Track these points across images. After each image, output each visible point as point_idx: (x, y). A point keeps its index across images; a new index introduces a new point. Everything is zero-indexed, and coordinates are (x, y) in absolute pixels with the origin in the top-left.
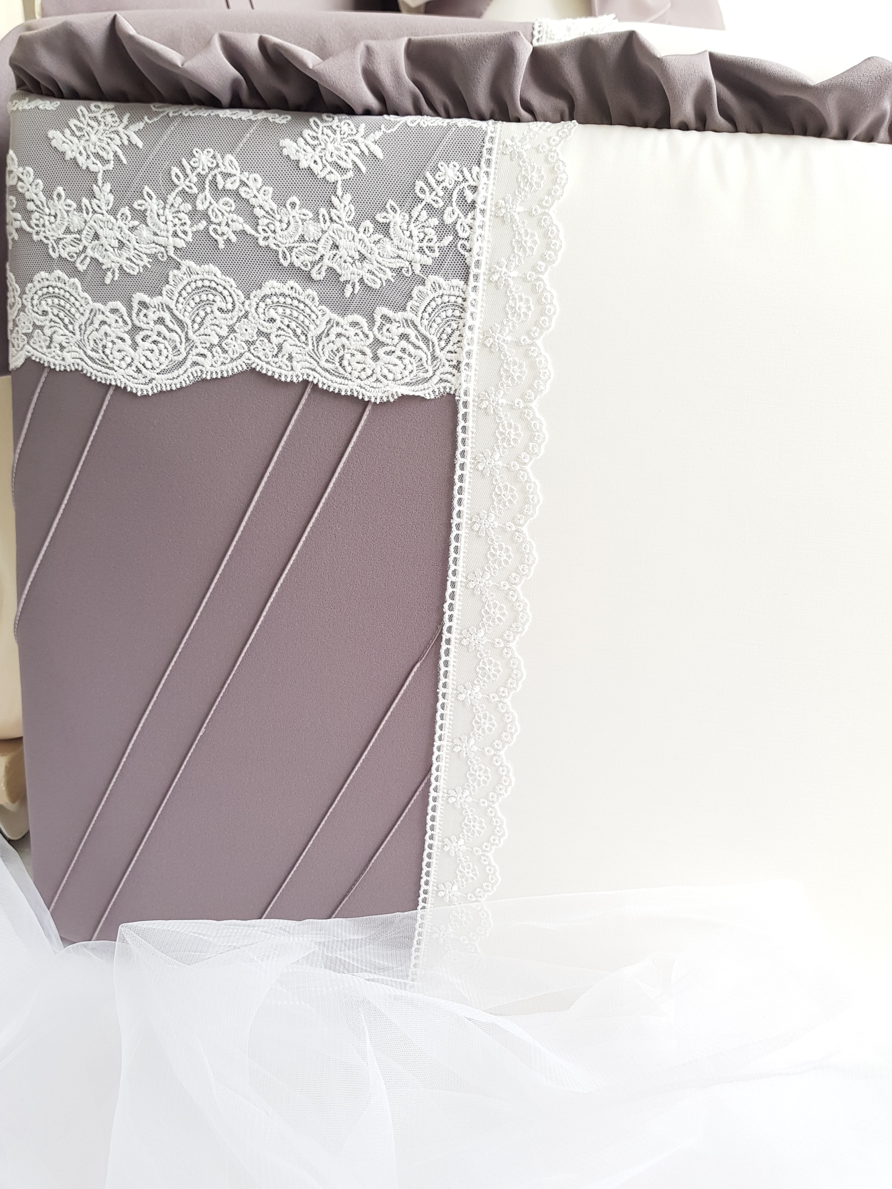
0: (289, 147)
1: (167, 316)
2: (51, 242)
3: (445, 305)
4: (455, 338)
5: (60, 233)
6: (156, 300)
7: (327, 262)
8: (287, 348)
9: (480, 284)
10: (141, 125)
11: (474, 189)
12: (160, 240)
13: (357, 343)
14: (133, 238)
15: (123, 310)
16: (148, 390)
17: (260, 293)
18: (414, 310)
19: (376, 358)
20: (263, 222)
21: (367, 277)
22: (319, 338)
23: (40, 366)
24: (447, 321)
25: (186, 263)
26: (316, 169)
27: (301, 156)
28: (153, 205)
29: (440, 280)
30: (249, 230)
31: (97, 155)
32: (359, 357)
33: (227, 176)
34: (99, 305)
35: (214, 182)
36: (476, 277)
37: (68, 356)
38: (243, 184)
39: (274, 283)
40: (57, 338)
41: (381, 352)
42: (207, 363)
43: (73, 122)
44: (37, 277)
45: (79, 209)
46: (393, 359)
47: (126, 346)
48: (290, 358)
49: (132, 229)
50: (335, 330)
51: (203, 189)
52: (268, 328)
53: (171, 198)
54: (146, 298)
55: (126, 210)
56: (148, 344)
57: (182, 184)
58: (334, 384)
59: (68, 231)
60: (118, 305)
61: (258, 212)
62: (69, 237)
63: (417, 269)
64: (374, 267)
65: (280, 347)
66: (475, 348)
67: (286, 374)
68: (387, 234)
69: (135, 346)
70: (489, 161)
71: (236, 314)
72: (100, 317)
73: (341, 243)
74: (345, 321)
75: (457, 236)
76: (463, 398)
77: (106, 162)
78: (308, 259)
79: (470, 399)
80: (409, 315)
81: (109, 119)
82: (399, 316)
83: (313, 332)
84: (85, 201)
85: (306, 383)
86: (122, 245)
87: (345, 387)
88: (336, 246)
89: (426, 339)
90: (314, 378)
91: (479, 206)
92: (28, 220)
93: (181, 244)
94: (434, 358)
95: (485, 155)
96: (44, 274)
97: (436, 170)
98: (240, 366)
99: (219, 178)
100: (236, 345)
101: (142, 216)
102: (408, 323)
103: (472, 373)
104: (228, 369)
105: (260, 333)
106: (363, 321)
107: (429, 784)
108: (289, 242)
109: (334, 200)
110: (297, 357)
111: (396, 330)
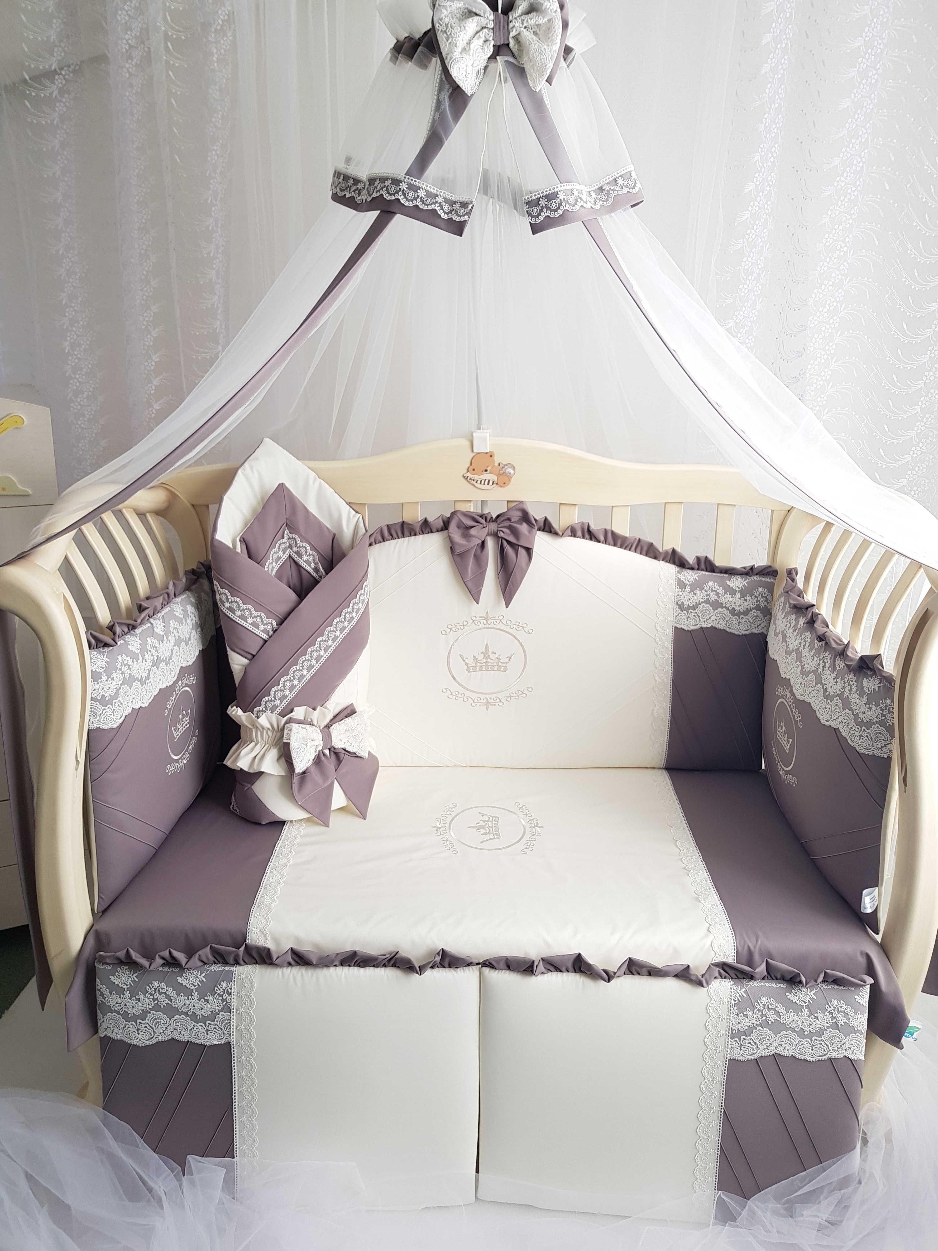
0: (180, 980)
1: (147, 1026)
2: (112, 1006)
3: (225, 1020)
4: (229, 1028)
5: (114, 1004)
6: (144, 1022)
7: (192, 1010)
8: (182, 1033)
9: (234, 1014)
10: (137, 974)
11: (231, 989)
12: (145, 1006)
13: (201, 1030)
14: (136, 1005)
15: (135, 1024)
16: (143, 1045)
17: (174, 1019)
18: (217, 1021)
19: (207, 1034)
20: (173, 1000)
21: (203, 1013)
22: (191, 1030)
23: (110, 1038)
24: (226, 1024)
25: (152, 1012)
26: (187, 986)
27: (183, 982)
28: (142, 997)
29: (224, 1013)
30: (169, 1002)
31: (124, 983)
32: (203, 1034)
33: (162, 989)
34: (127, 1023)
35: (159, 990)
36: (233, 1012)
37: (119, 1036)
38: (167, 990)
39: (178, 1016)
40: (115, 1031)
41: (209, 1032)
42: (160, 1037)
43: (117, 974)
44: (108, 1014)
45: (120, 997)
46: (212, 1034)
47: (136, 1034)
48: (183, 1035)
49: (136, 1003)
50: (195, 1028)
51: (156, 993)
52: (177, 1027)
53: (147, 995)
54: (141, 1021)
55: (134, 998)
56: (142, 1033)
57: (150, 991)
58: (197, 1041)
59: (117, 1003)
60: (133, 1023)
61: (172, 998)
62: (117, 1005)
63: (217, 1011)
64: (205, 1011)
65: (180, 1032)
66: (234, 1030)
67: (182, 1039)
68: (208, 1002)
69: (138, 1034)
70: (234, 981)
71: (167, 1024)
72: (127, 1026)
73: (196, 1005)
74: (198, 1025)
75: (227, 1002)
76: (232, 1043)
77: (127, 985)
78: (187, 1010)
79: (234, 1043)
80: (216, 1022)
81: (127, 973)
82: (213, 1023)
83: (189, 1028)
84: (122, 996)
85: (188, 1041)
86: (133, 1007)
87: (200, 1042)
88: (194, 1006)
89: (221, 1029)
90: (191, 1040)
91: (232, 994)
92: (105, 1000)
93: (151, 1007)
94: (224, 1033)
95: (233, 979)
96: (110, 1014)
97: (220, 984)
98: (170, 1037)
99: (160, 990)
100: (168, 1032)
101: (139, 1000)
102: (215, 1025)
103: (234, 1036)
104: (166, 1039)
105: (174, 1029)
106: (203, 1025)
107: (234, 1144)
108: (181, 1005)
109: (193, 994)
110: (185, 1035)
111: (213, 1027)
